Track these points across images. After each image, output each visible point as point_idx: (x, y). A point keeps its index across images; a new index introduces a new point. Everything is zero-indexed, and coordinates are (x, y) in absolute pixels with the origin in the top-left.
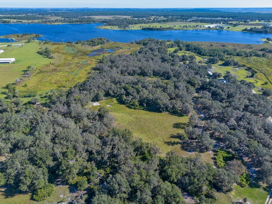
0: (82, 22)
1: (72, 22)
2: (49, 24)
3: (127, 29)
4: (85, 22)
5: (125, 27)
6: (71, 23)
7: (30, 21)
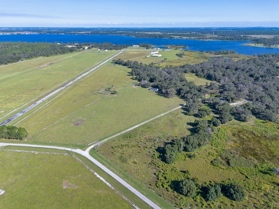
0: (232, 40)
1: (223, 39)
2: (201, 40)
3: (272, 46)
4: (236, 40)
5: (270, 45)
6: (220, 40)
7: (188, 38)
